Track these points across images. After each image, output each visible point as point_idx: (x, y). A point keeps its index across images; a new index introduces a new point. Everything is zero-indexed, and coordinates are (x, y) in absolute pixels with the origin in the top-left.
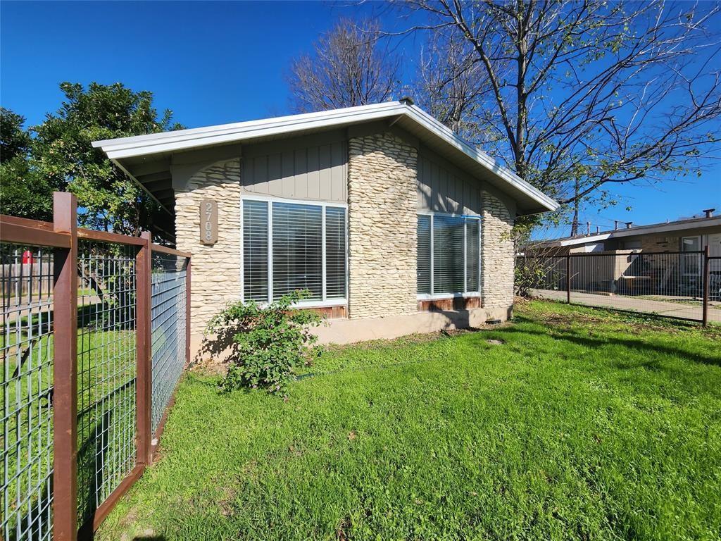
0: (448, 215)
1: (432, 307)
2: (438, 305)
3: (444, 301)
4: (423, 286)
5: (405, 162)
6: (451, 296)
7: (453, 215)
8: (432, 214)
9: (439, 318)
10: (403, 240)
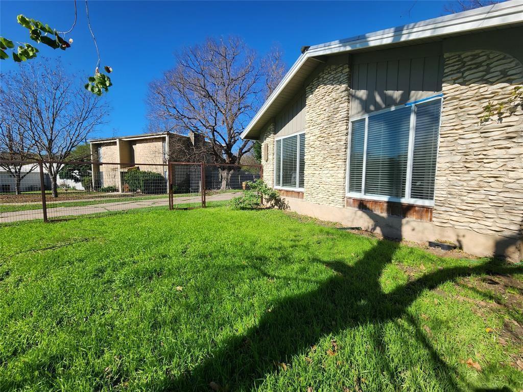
0: (387, 110)
1: (362, 205)
2: (369, 205)
3: (376, 202)
4: (354, 185)
5: (338, 82)
6: (385, 198)
7: (393, 108)
8: (366, 117)
9: (361, 217)
10: (333, 148)
